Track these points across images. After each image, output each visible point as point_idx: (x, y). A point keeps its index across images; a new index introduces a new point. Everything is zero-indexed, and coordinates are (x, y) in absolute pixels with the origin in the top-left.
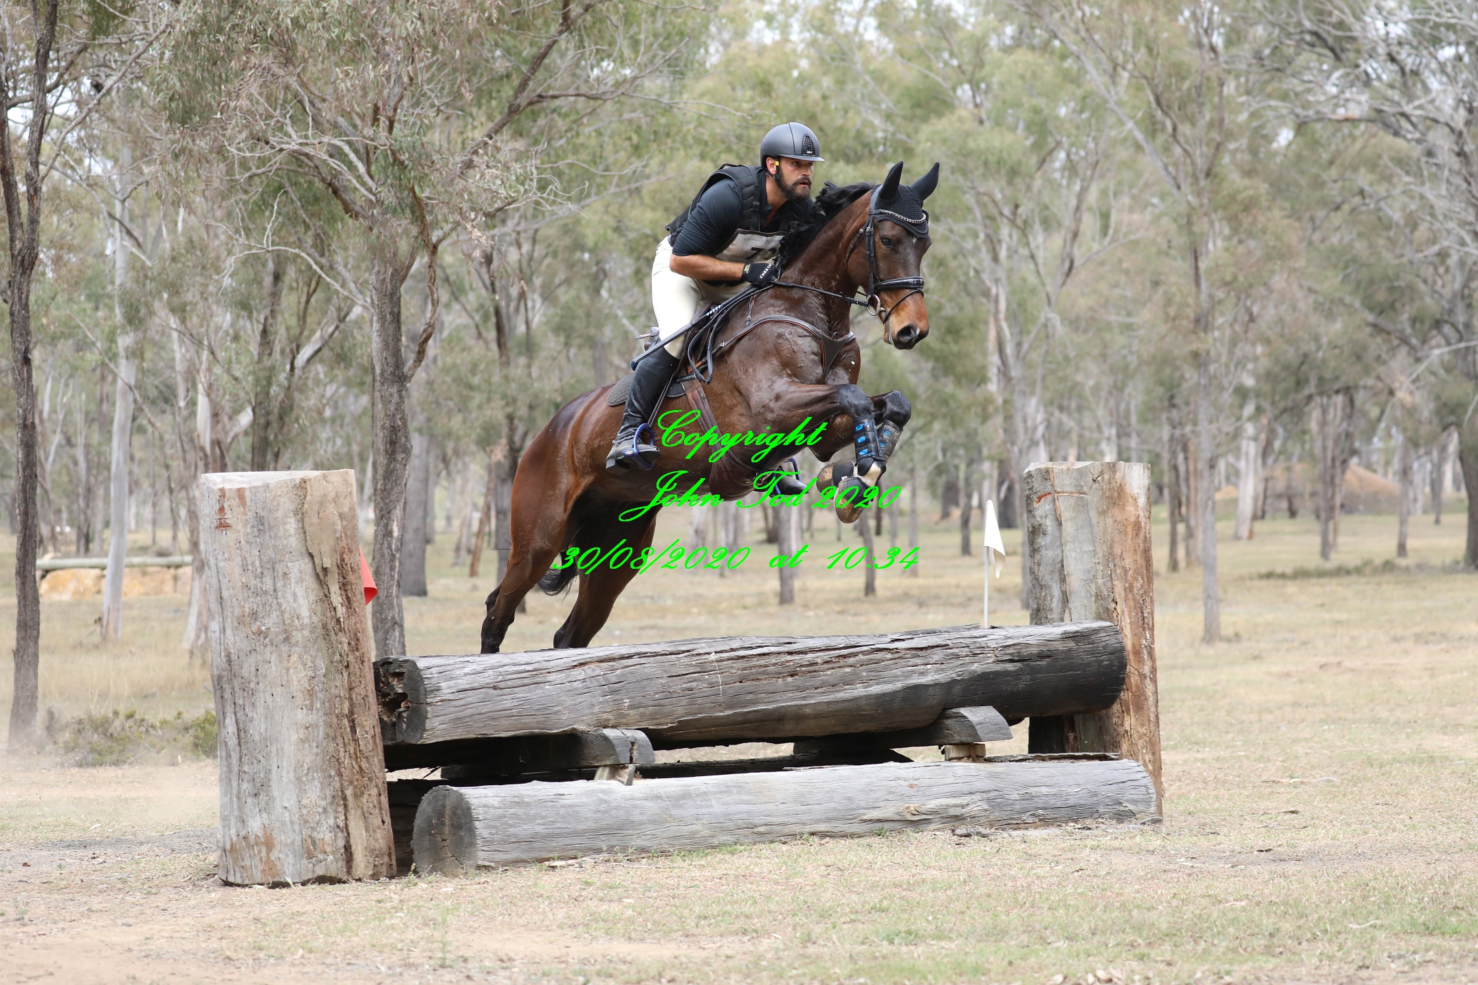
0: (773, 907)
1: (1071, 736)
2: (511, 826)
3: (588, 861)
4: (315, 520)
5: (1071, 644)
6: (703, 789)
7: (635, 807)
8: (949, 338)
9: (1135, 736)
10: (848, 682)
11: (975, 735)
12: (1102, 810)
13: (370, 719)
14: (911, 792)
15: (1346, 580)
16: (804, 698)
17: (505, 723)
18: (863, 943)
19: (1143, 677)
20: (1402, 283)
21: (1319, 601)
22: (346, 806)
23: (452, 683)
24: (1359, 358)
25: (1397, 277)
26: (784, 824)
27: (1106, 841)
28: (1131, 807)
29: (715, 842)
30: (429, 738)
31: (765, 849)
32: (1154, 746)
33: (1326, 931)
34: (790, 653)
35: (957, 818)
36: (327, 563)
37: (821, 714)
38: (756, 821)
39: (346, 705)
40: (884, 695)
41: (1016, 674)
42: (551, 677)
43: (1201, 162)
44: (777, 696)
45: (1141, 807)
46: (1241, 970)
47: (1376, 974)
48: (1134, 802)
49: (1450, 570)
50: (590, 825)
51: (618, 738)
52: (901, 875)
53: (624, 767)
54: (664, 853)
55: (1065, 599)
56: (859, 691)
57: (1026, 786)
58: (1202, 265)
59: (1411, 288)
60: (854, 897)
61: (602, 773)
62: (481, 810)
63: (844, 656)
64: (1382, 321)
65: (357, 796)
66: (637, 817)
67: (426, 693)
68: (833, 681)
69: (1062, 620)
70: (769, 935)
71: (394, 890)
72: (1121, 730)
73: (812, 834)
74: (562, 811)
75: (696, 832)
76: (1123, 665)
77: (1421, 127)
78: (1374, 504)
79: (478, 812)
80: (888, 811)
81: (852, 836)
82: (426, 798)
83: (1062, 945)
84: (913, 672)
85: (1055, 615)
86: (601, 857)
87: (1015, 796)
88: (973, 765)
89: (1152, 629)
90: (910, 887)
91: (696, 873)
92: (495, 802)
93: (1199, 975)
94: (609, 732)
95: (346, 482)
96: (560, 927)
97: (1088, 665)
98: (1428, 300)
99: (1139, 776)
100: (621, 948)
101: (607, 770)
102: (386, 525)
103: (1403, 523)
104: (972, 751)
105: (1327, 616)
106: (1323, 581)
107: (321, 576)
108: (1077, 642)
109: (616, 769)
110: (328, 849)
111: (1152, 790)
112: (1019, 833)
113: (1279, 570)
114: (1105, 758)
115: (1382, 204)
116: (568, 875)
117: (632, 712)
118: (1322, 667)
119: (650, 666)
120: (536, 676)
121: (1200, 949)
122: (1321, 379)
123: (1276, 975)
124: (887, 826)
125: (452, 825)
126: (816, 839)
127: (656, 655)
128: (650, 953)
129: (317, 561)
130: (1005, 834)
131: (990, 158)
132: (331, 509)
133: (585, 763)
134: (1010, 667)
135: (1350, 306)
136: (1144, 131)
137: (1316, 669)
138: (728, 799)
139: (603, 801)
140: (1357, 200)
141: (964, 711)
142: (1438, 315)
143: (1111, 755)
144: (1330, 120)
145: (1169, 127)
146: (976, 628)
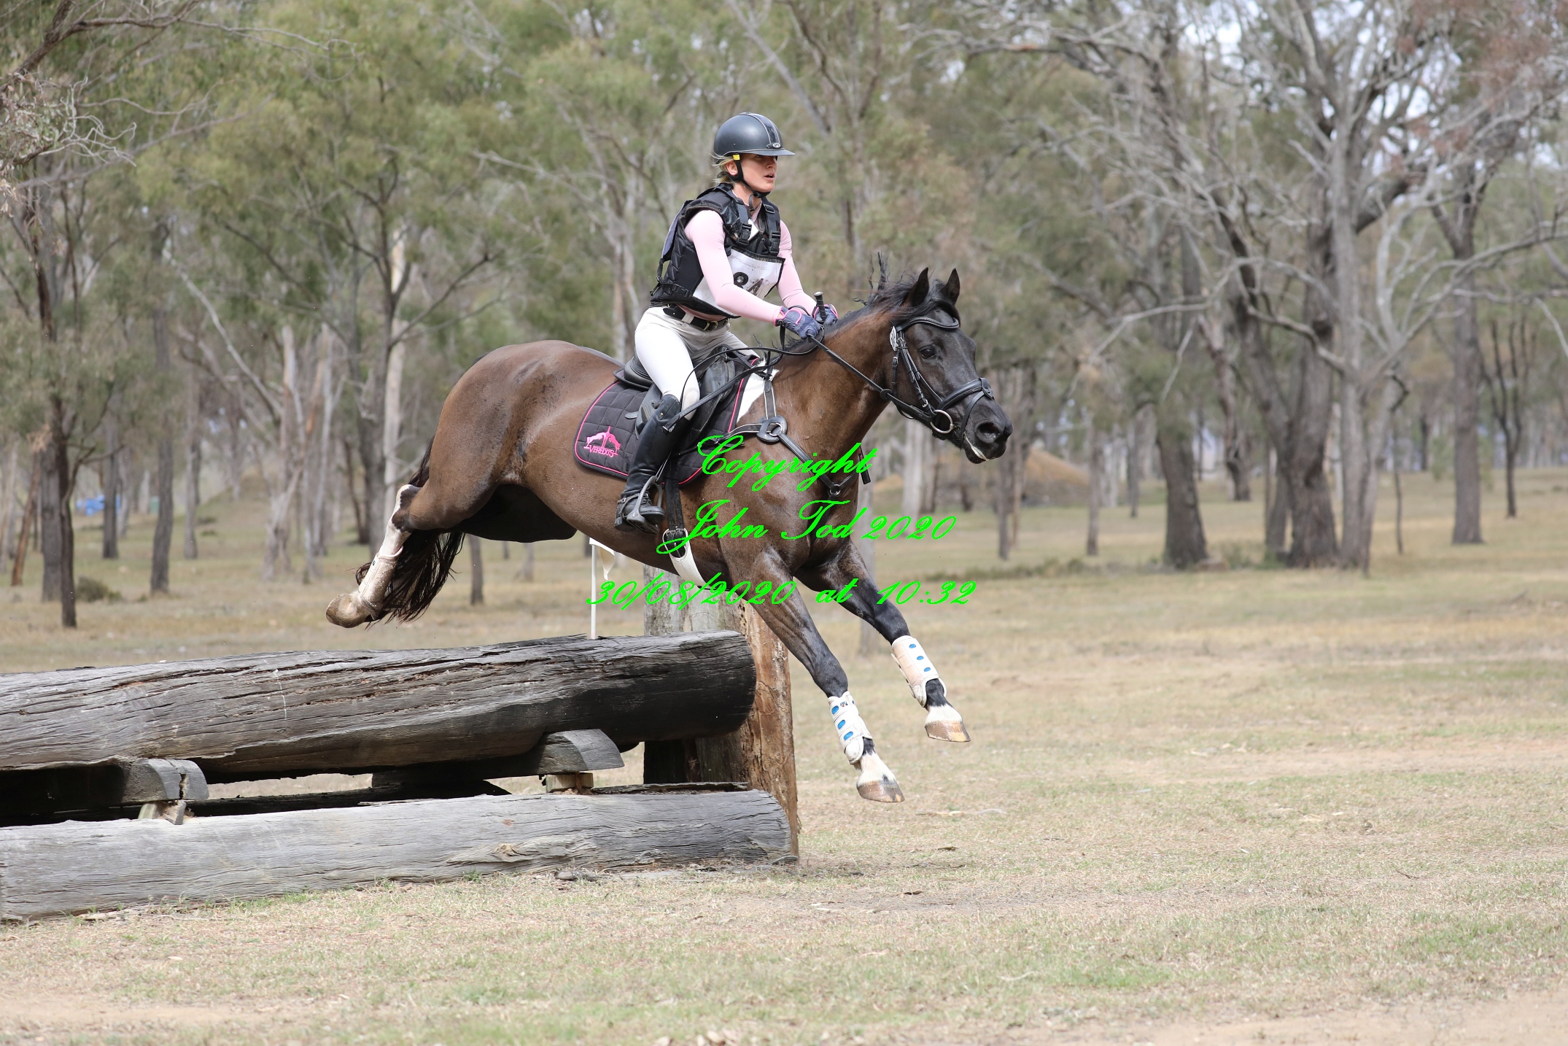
0: (342, 963)
1: (693, 763)
2: (41, 873)
3: (132, 913)
5: (692, 657)
6: (265, 828)
7: (186, 849)
8: (565, 305)
9: (766, 763)
10: (433, 702)
11: (581, 762)
12: (727, 848)
14: (508, 829)
15: (1025, 582)
16: (382, 722)
17: (34, 752)
18: (443, 1004)
19: (775, 694)
20: (1089, 239)
21: (995, 607)
24: (1039, 325)
25: (1084, 232)
26: (360, 868)
27: (732, 883)
28: (761, 844)
29: (280, 889)
31: (339, 898)
32: (788, 774)
33: (974, 985)
34: (366, 670)
35: (563, 860)
37: (402, 742)
38: (327, 865)
40: (475, 717)
41: (628, 692)
42: (88, 700)
43: (855, 101)
44: (351, 720)
45: (773, 845)
46: (874, 1030)
47: (1029, 1032)
48: (765, 838)
49: (1145, 570)
50: (133, 870)
51: (165, 770)
52: (493, 925)
53: (173, 803)
54: (220, 903)
56: (445, 712)
57: (640, 822)
58: (857, 221)
59: (1098, 243)
60: (437, 951)
61: (147, 810)
62: (6, 855)
63: (429, 673)
64: (1067, 284)
66: (188, 861)
68: (415, 701)
69: (681, 628)
70: (336, 996)
72: (750, 756)
73: (393, 879)
74: (100, 855)
75: (258, 878)
76: (751, 681)
77: (1111, 58)
78: (1062, 494)
79: (2, 858)
80: (481, 852)
81: (439, 880)
83: (671, 1003)
84: (509, 691)
85: (673, 624)
86: (146, 908)
87: (627, 833)
88: (578, 797)
90: (503, 938)
91: (258, 926)
92: (22, 845)
93: (825, 1036)
94: (155, 763)
96: (96, 989)
97: (712, 680)
98: (1120, 259)
99: (771, 808)
100: (164, 1013)
101: (154, 807)
103: (1093, 516)
104: (579, 782)
105: (1003, 624)
106: (1000, 583)
108: (698, 655)
109: (163, 806)
111: (786, 826)
112: (632, 875)
113: (950, 571)
114: (731, 788)
115: (1067, 148)
116: (108, 928)
117: (182, 739)
118: (994, 682)
119: (203, 687)
120: (69, 699)
121: (829, 1006)
122: (996, 352)
123: (914, 1035)
124: (479, 869)
126: (397, 885)
127: (209, 672)
128: (196, 1017)
130: (616, 877)
131: (613, 98)
133: (126, 799)
134: (620, 684)
135: (1028, 267)
136: (788, 64)
137: (988, 686)
138: (295, 840)
139: (148, 843)
140: (1037, 143)
141: (567, 735)
142: (1131, 277)
143: (738, 784)
144: (1006, 51)
145: (818, 60)
146: (582, 638)
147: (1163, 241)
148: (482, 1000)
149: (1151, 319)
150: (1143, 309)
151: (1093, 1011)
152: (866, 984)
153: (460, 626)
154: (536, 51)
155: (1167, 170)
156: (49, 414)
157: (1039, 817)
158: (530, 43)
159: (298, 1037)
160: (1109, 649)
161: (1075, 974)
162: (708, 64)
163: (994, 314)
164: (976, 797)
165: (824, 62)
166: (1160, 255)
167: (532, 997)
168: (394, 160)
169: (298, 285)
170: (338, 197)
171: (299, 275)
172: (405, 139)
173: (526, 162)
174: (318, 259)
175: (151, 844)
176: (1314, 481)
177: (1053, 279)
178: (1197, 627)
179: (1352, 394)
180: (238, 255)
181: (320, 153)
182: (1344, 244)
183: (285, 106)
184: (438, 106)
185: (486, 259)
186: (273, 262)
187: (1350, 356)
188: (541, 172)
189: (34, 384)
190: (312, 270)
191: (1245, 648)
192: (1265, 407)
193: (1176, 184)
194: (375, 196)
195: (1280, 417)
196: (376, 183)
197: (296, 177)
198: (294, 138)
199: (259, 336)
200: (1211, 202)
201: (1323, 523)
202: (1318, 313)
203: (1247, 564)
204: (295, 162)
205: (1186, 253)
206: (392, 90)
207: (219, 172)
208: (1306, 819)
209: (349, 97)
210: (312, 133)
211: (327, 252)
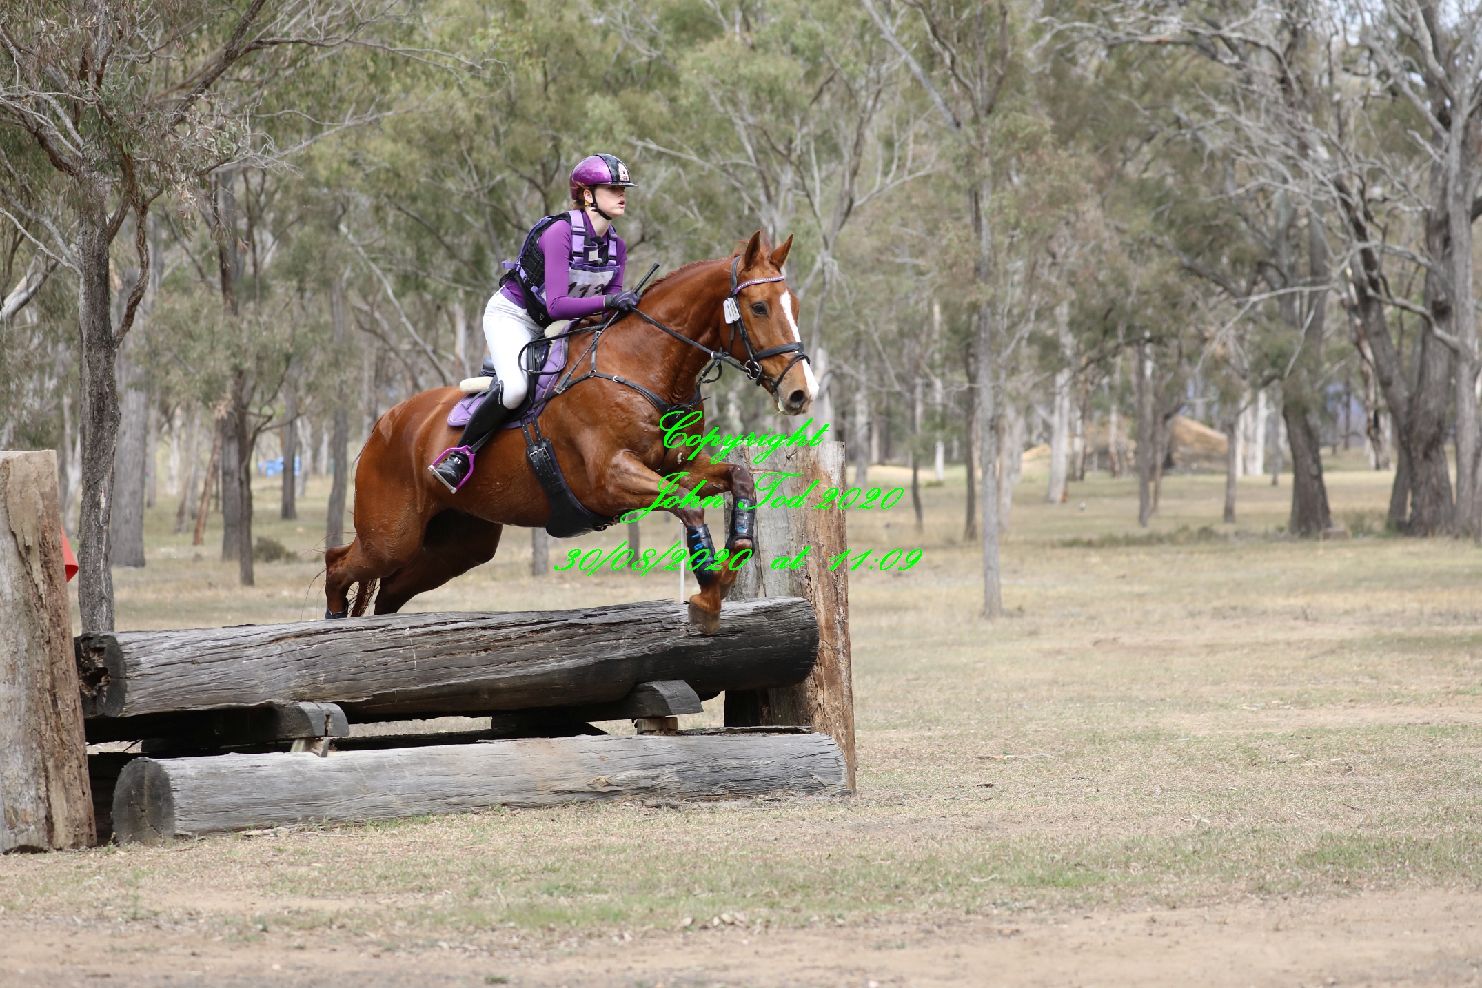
0: (450, 868)
1: (765, 709)
2: (208, 796)
3: (283, 830)
4: (17, 499)
5: (763, 620)
6: (398, 760)
7: (330, 778)
9: (828, 710)
10: (540, 656)
11: (667, 708)
12: (792, 782)
13: (71, 692)
14: (602, 763)
15: (1156, 549)
16: (498, 672)
17: (205, 696)
19: (836, 651)
20: (1218, 222)
21: (1122, 572)
22: (47, 778)
23: (151, 658)
24: (1172, 305)
25: (1216, 216)
26: (476, 795)
27: (794, 811)
28: (821, 779)
29: (408, 812)
30: (128, 711)
31: (457, 820)
32: (847, 720)
33: (947, 884)
34: (484, 628)
35: (649, 790)
36: (30, 541)
37: (514, 689)
38: (448, 793)
39: (48, 679)
40: (577, 669)
41: (707, 649)
42: (249, 652)
43: (981, 98)
44: (471, 671)
45: (831, 780)
48: (824, 774)
49: (1271, 537)
50: (285, 795)
51: (313, 711)
52: (581, 841)
53: (319, 739)
54: (358, 824)
55: (760, 576)
56: (551, 665)
57: (716, 759)
58: (983, 209)
59: (1230, 227)
60: (531, 861)
61: (298, 745)
62: (179, 781)
63: (537, 632)
64: (1197, 263)
65: (58, 768)
66: (332, 789)
67: (126, 667)
69: (756, 595)
70: (441, 892)
71: (94, 858)
72: (814, 703)
73: (504, 805)
74: (258, 782)
75: (390, 803)
76: (815, 641)
77: (1241, 50)
79: (175, 783)
80: (580, 783)
81: (543, 806)
82: (126, 769)
83: (704, 895)
84: (607, 647)
85: (750, 591)
86: (295, 827)
87: (705, 768)
88: (664, 739)
89: (846, 604)
90: (586, 851)
91: (387, 841)
92: (192, 773)
94: (304, 706)
95: (48, 462)
96: (249, 887)
97: (780, 639)
98: (1249, 240)
101: (303, 743)
102: (94, 497)
103: (1230, 484)
104: (666, 726)
105: (1126, 589)
106: (1132, 549)
107: (24, 554)
108: (769, 618)
109: (310, 742)
110: (30, 820)
111: (844, 764)
112: (709, 804)
113: (1085, 538)
114: (797, 731)
115: (1200, 134)
116: (263, 842)
117: (327, 686)
118: (1096, 643)
119: (346, 641)
120: (233, 651)
121: (827, 898)
122: (1130, 329)
124: (576, 797)
125: (151, 796)
126: (507, 809)
127: (352, 630)
128: (329, 906)
129: (19, 539)
130: (695, 806)
131: (763, 86)
132: (33, 490)
133: (280, 736)
134: (702, 642)
135: (1163, 247)
136: (921, 62)
137: (1090, 646)
138: (422, 771)
139: (298, 772)
140: (1171, 131)
141: (656, 685)
142: (1259, 258)
143: (803, 728)
144: (1141, 43)
145: (948, 61)
146: (671, 603)
147: (1291, 224)
148: (556, 893)
149: (1280, 298)
150: (1273, 289)
151: (1033, 902)
152: (861, 882)
153: (615, 587)
154: (691, 43)
155: (1289, 158)
156: (230, 384)
157: (1079, 761)
158: (684, 36)
159: (404, 918)
160: (1218, 614)
161: (1031, 877)
162: (853, 58)
163: (1128, 293)
164: (1034, 744)
165: (953, 62)
166: (1288, 238)
167: (596, 892)
168: (556, 148)
169: (466, 263)
170: (503, 181)
171: (466, 253)
172: (567, 126)
173: (681, 149)
174: (483, 238)
175: (300, 773)
176: (1433, 454)
177: (1186, 260)
178: (1306, 593)
179: (1465, 370)
180: (409, 236)
181: (486, 138)
182: (1459, 228)
183: (455, 92)
184: (597, 96)
185: (643, 239)
186: (442, 242)
187: (1465, 335)
188: (694, 157)
189: (217, 355)
190: (479, 250)
191: (1346, 612)
192: (1386, 384)
193: (1299, 173)
194: (540, 179)
195: (1402, 392)
196: (539, 167)
197: (462, 161)
198: (462, 122)
199: (433, 309)
200: (1332, 188)
201: (1440, 493)
202: (1437, 294)
203: (1369, 532)
204: (464, 147)
205: (1313, 236)
206: (554, 80)
207: (392, 155)
208: (1308, 763)
209: (514, 85)
210: (479, 119)
211: (493, 233)
